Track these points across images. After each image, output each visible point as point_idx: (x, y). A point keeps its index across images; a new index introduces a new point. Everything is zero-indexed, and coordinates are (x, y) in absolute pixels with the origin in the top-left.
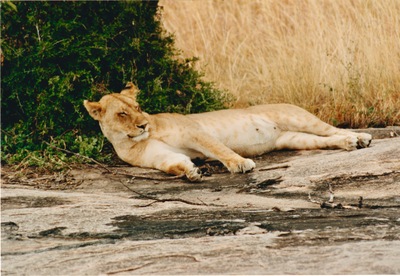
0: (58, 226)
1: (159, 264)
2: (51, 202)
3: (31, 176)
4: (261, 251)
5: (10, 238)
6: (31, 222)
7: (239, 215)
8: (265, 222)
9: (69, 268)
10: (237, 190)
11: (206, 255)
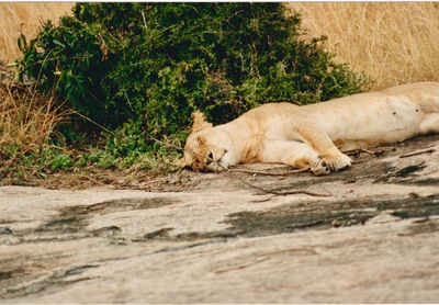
0: (165, 227)
1: (275, 259)
2: (158, 203)
3: (142, 180)
4: (391, 240)
5: (112, 243)
6: (135, 224)
7: (369, 204)
8: (400, 210)
9: (174, 270)
10: (373, 180)
11: (328, 247)
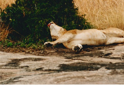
0: (42, 67)
1: (73, 79)
2: (39, 59)
3: (33, 51)
4: (106, 76)
5: (27, 71)
6: (33, 66)
7: (98, 64)
8: (107, 67)
9: (45, 80)
10: (98, 56)
11: (88, 77)
